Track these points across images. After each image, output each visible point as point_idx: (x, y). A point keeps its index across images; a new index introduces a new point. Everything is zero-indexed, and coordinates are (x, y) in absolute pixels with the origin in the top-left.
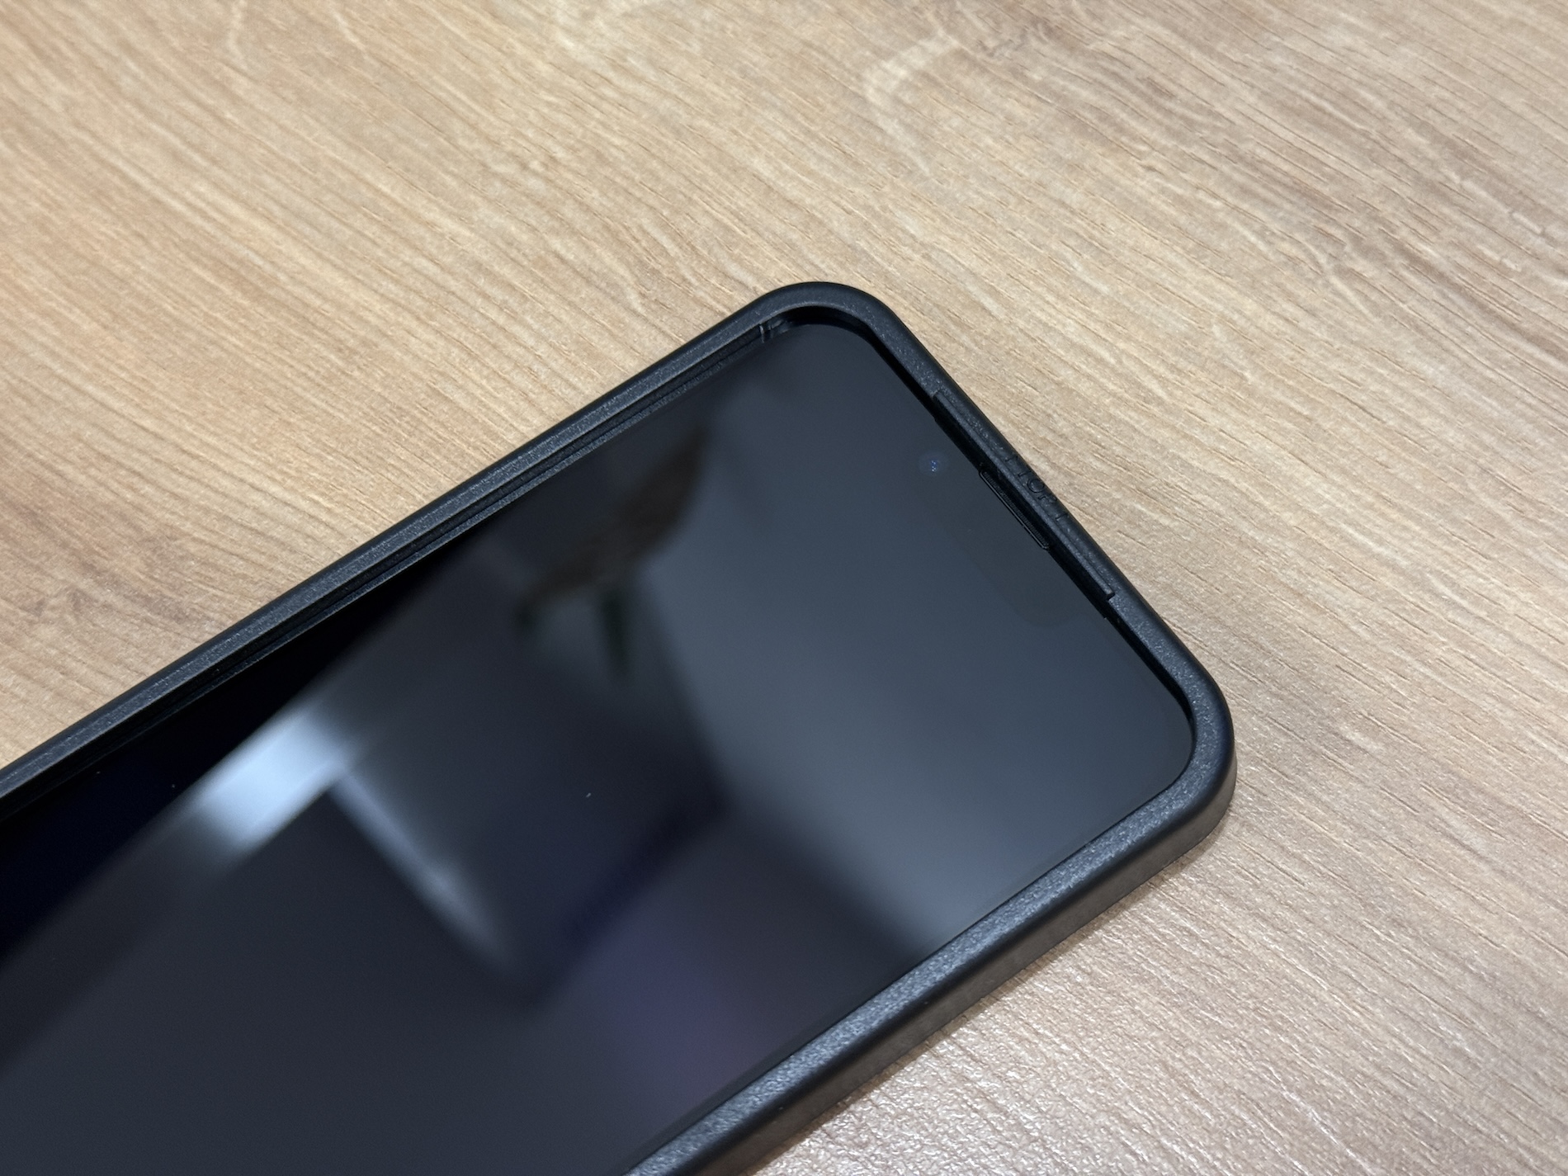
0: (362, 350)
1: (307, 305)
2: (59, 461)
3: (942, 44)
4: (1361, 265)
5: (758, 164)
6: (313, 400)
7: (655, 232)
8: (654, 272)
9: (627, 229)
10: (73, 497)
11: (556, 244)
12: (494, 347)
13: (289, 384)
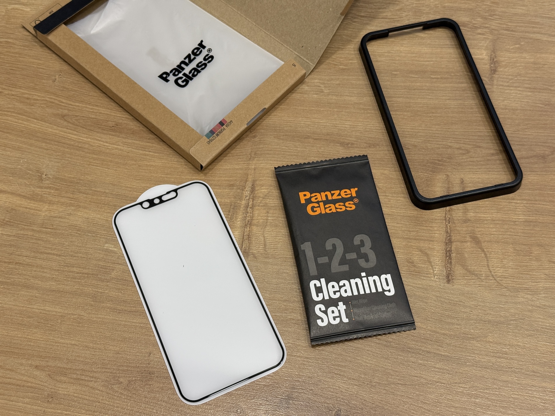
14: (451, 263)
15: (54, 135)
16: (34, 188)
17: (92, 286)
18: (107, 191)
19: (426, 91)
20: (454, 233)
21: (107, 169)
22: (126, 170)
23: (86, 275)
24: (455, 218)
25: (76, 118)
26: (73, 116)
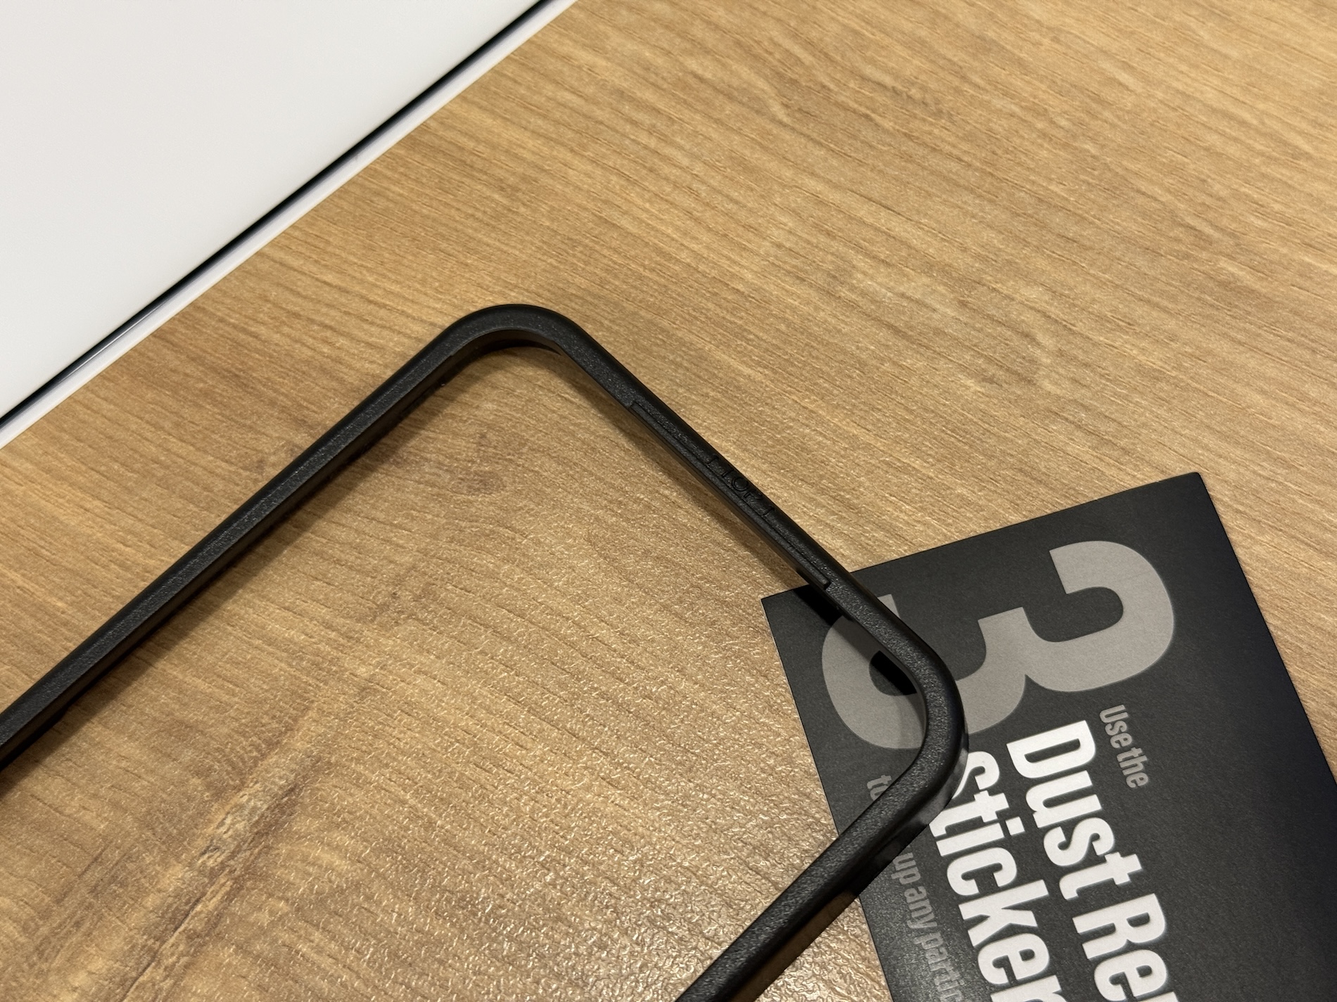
0: (523, 187)
1: (461, 149)
2: (251, 322)
6: (485, 239)
8: (794, 82)
9: (758, 43)
10: (271, 356)
11: (692, 64)
12: (651, 170)
13: (460, 227)
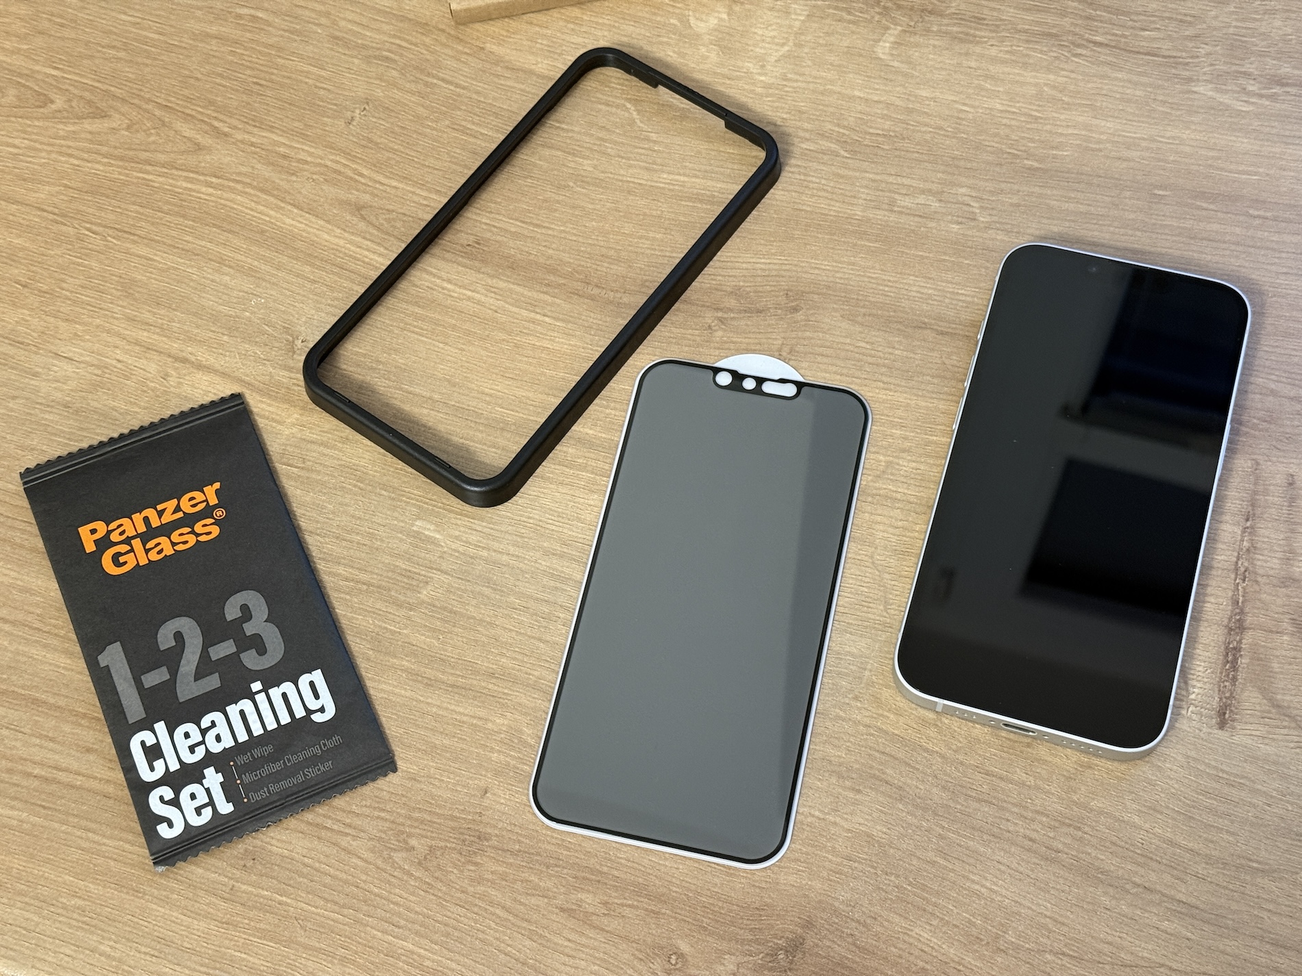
3: (896, 30)
4: (1079, 51)
5: (857, 93)
7: (837, 129)
14: (1234, 679)
15: (333, 249)
16: (275, 368)
17: (374, 613)
18: (436, 397)
19: (1233, 247)
20: (1254, 607)
21: (441, 345)
22: (483, 353)
23: (365, 587)
24: (1261, 571)
25: (387, 216)
26: (381, 209)
